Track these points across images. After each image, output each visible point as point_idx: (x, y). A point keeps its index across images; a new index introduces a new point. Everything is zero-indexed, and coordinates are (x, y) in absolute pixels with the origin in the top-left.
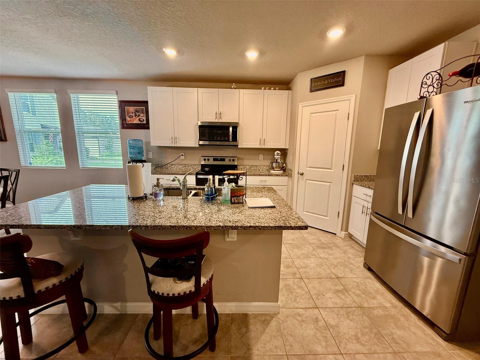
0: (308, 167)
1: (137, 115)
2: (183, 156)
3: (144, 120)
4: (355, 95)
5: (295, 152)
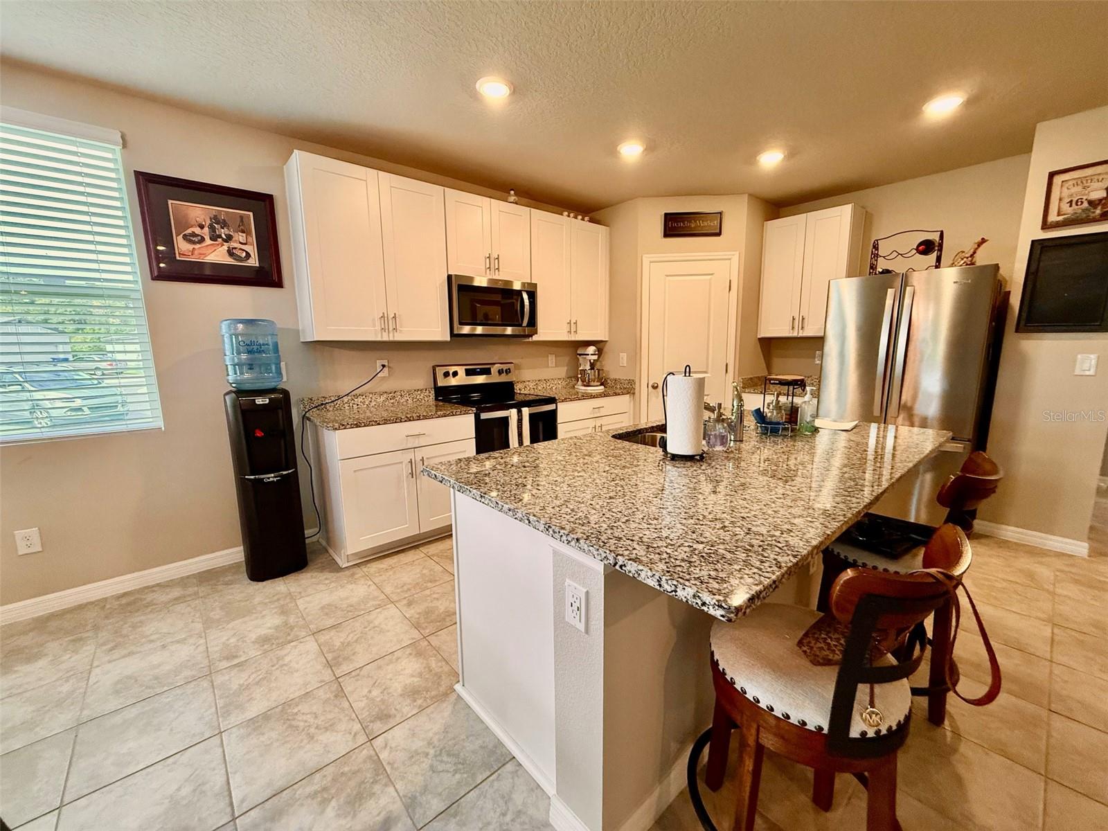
1: (220, 236)
2: (386, 369)
3: (250, 256)
4: (738, 253)
5: (638, 346)
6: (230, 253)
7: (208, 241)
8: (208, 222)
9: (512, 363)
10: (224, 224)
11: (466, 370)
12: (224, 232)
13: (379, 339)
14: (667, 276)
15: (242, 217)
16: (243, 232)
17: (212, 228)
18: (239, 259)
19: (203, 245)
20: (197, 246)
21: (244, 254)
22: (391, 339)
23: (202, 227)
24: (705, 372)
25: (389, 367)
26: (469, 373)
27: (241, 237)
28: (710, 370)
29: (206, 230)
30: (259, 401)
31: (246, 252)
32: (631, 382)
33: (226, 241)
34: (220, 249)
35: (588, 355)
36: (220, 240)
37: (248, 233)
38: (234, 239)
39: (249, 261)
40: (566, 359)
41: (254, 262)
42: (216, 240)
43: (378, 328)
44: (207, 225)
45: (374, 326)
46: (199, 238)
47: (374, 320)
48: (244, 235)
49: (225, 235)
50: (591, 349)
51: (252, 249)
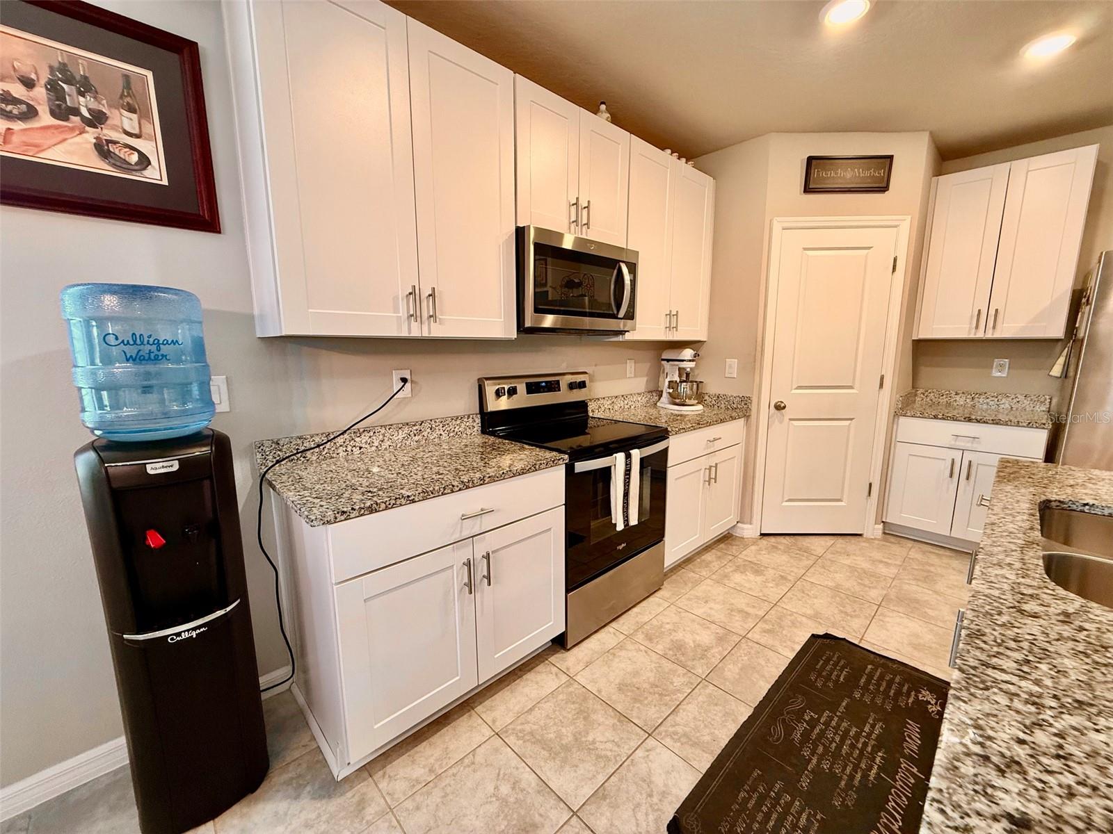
0: (794, 387)
1: (76, 112)
2: (408, 385)
3: (149, 163)
4: (910, 217)
5: (759, 348)
6: (102, 148)
7: (45, 118)
8: (45, 76)
9: (585, 373)
10: (85, 87)
11: (527, 383)
12: (85, 104)
13: (404, 334)
14: (805, 249)
15: (127, 78)
16: (132, 110)
17: (52, 87)
18: (123, 165)
19: (34, 124)
20: (18, 126)
21: (134, 158)
22: (426, 334)
23: (29, 84)
24: (851, 387)
25: (412, 381)
26: (533, 388)
27: (130, 121)
28: (857, 385)
29: (40, 92)
30: (156, 467)
31: (141, 154)
32: (746, 401)
33: (91, 124)
34: (78, 139)
35: (683, 361)
36: (76, 119)
37: (144, 115)
38: (108, 122)
39: (146, 173)
40: (646, 366)
41: (157, 174)
42: (67, 119)
43: (403, 313)
44: (43, 81)
45: (396, 310)
46: (24, 107)
47: (396, 298)
48: (134, 117)
49: (89, 110)
50: (688, 353)
51: (153, 148)
